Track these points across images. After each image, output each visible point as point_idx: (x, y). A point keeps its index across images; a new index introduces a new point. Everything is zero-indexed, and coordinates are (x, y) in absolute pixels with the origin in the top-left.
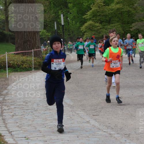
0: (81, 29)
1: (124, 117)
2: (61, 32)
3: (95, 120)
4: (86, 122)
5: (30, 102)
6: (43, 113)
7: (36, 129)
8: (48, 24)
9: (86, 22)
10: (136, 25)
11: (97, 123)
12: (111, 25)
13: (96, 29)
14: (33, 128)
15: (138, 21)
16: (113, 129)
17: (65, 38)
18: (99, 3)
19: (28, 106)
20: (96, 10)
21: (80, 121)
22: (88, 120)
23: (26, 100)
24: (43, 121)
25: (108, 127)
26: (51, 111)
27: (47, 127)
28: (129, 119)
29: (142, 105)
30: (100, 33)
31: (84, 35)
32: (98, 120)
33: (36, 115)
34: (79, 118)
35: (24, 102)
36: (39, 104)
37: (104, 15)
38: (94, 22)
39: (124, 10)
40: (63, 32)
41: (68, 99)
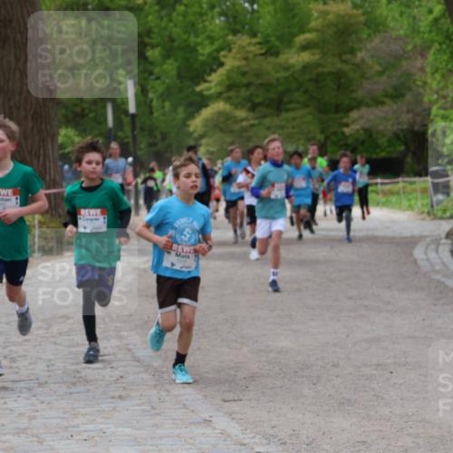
0: (188, 126)
1: (321, 406)
2: (126, 137)
3: (231, 415)
4: (200, 420)
5: (24, 356)
6: (66, 393)
7: (40, 442)
8: (87, 111)
9: (206, 106)
10: (361, 118)
11: (236, 425)
12: (284, 115)
13: (236, 127)
14: (31, 442)
15: (368, 105)
16: (285, 444)
17: (139, 153)
18: (244, 47)
19: (17, 370)
20: (239, 68)
21: (180, 420)
22: (206, 416)
23: (10, 351)
24: (64, 418)
25: (269, 438)
26: (89, 387)
27: (75, 437)
28: (335, 411)
29: (376, 370)
30: (249, 139)
31: (200, 145)
32: (238, 416)
33: (42, 399)
34: (181, 408)
35: (5, 357)
36: (53, 362)
37: (262, 84)
38: (231, 104)
39: (326, 70)
40: (134, 137)
41: (145, 349)
